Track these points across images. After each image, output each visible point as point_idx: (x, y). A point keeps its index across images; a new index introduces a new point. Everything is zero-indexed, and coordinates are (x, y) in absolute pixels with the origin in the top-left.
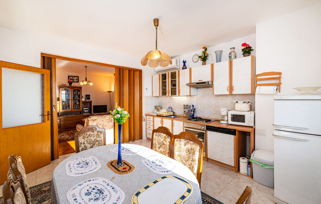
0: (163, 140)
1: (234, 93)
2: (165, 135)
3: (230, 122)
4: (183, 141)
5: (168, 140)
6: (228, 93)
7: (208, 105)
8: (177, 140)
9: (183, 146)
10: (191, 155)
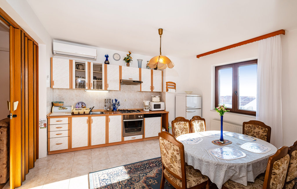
0: (183, 126)
1: (154, 91)
2: (183, 122)
3: (153, 109)
4: (196, 121)
5: (188, 124)
6: (150, 91)
7: (129, 98)
8: (194, 122)
9: (197, 124)
10: (202, 127)
